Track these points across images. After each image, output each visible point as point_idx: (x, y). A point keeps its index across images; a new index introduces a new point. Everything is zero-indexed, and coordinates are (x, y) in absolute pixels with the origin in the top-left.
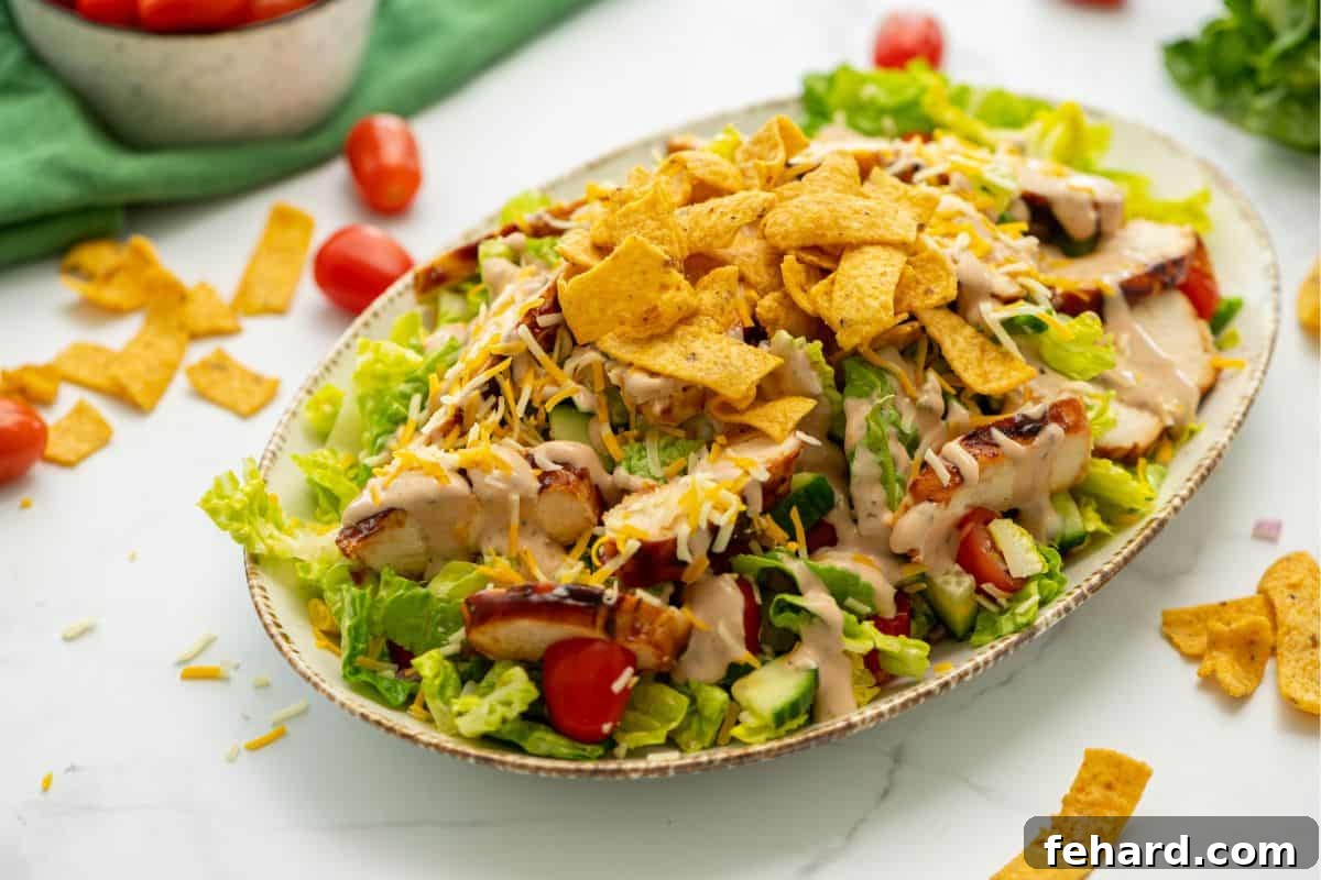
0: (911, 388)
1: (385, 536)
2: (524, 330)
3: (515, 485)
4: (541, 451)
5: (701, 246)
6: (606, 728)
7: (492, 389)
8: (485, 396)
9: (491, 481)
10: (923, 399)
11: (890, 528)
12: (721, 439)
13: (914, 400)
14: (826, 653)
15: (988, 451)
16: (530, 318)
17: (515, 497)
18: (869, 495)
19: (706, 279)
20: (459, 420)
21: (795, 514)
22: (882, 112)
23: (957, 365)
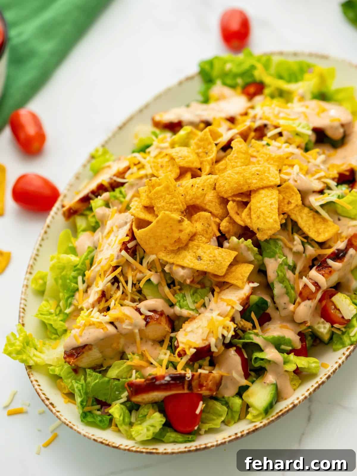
0: (289, 244)
1: (84, 355)
2: (123, 253)
3: (136, 326)
4: (142, 306)
5: (191, 203)
6: (196, 428)
7: (115, 280)
8: (113, 284)
9: (125, 326)
10: (295, 249)
11: (294, 313)
12: (217, 290)
13: (291, 249)
14: (277, 374)
15: (327, 271)
16: (125, 246)
17: (137, 331)
18: (282, 301)
19: (196, 216)
20: (104, 296)
21: (253, 315)
22: (235, 76)
23: (305, 230)
